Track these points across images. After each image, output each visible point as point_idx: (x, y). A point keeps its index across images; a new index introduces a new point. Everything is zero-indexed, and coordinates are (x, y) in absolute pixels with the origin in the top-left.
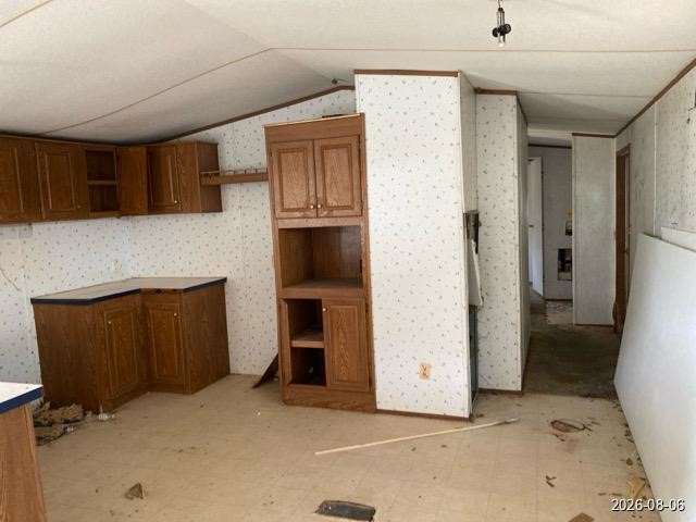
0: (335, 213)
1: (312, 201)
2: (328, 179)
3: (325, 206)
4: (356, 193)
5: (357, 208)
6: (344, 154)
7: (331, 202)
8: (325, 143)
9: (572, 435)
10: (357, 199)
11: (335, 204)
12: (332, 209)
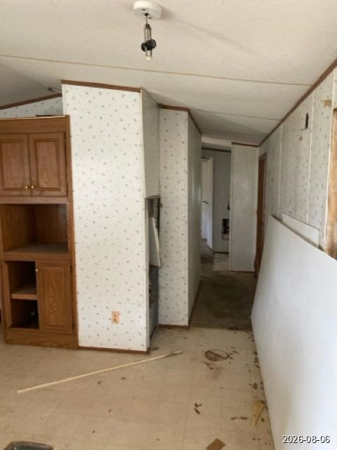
0: (46, 193)
1: (28, 182)
2: (40, 167)
3: (37, 187)
4: (62, 178)
5: (63, 191)
6: (52, 147)
7: (43, 184)
8: (38, 137)
9: (218, 363)
10: (63, 183)
11: (46, 186)
12: (43, 189)
